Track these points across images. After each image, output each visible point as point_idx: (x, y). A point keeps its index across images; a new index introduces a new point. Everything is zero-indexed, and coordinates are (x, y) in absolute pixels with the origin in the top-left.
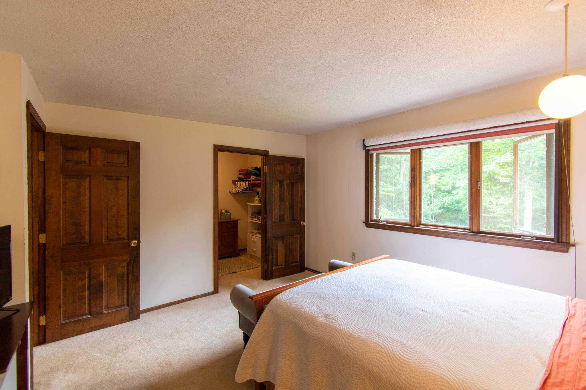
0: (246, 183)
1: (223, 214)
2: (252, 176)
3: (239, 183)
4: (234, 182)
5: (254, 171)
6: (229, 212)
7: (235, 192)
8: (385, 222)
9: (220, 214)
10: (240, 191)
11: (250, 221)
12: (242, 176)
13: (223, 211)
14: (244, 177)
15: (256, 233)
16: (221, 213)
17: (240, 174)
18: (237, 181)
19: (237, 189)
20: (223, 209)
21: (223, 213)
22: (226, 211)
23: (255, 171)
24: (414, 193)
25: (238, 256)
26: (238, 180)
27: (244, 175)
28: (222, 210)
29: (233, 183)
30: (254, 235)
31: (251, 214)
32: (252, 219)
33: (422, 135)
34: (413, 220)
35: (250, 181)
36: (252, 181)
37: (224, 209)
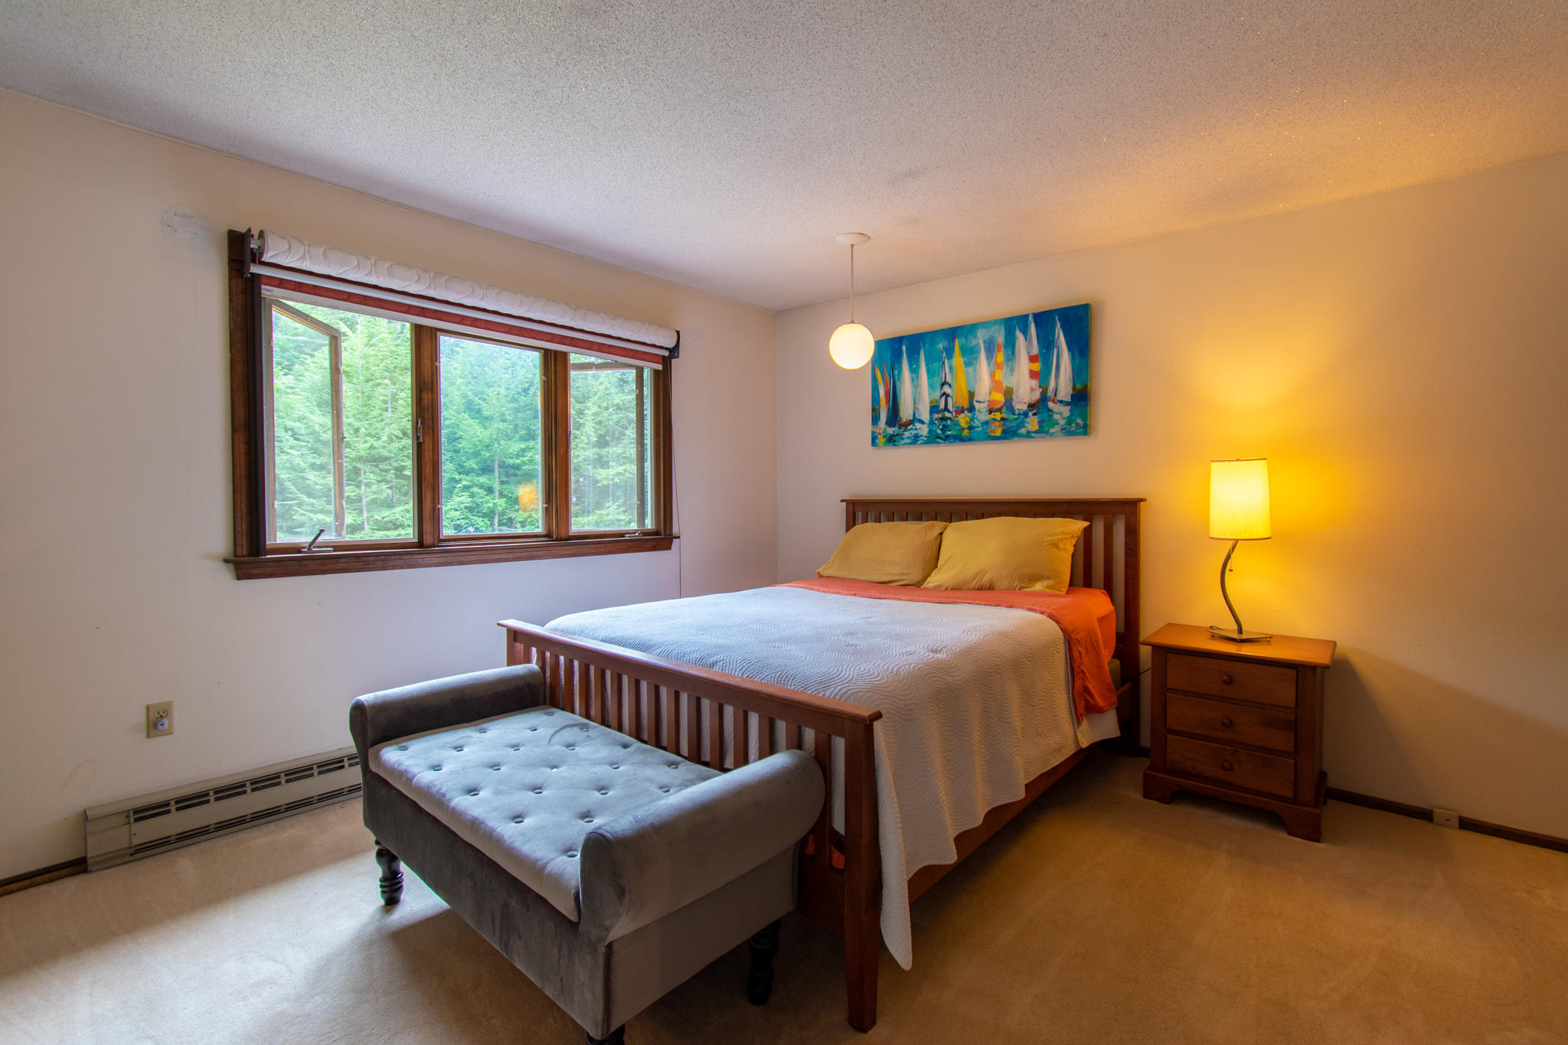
8: (331, 547)
24: (431, 453)
33: (482, 299)
34: (428, 531)
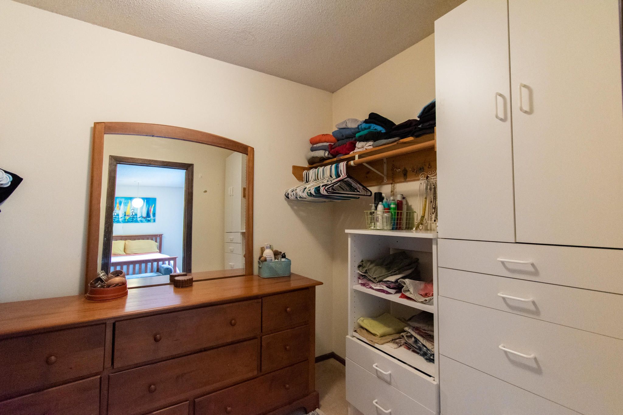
0: (337, 168)
1: (265, 263)
2: (359, 145)
3: (312, 172)
4: (298, 172)
5: (368, 125)
6: (284, 256)
7: (304, 195)
9: (259, 263)
10: (322, 189)
11: (356, 291)
12: (321, 154)
13: (268, 253)
14: (326, 154)
15: (382, 336)
16: (260, 259)
17: (313, 150)
18: (304, 169)
19: (311, 187)
20: (267, 248)
21: (265, 260)
22: (276, 254)
23: (369, 128)
25: (314, 409)
26: (306, 165)
27: (325, 150)
28: (262, 250)
29: (294, 173)
30: (376, 345)
31: (359, 266)
32: (363, 285)
35: (353, 158)
36: (360, 157)
37: (270, 247)
